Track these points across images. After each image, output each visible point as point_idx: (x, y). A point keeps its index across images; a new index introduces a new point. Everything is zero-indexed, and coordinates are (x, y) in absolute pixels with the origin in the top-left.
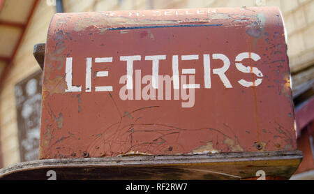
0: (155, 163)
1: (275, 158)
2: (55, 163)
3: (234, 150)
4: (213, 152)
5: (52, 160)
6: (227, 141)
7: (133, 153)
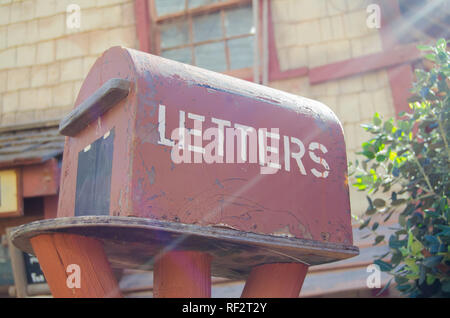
0: (246, 240)
1: (341, 251)
2: (152, 224)
3: (305, 237)
4: (290, 236)
5: (148, 220)
6: (301, 226)
7: (222, 225)
